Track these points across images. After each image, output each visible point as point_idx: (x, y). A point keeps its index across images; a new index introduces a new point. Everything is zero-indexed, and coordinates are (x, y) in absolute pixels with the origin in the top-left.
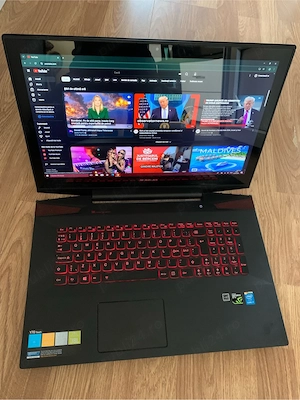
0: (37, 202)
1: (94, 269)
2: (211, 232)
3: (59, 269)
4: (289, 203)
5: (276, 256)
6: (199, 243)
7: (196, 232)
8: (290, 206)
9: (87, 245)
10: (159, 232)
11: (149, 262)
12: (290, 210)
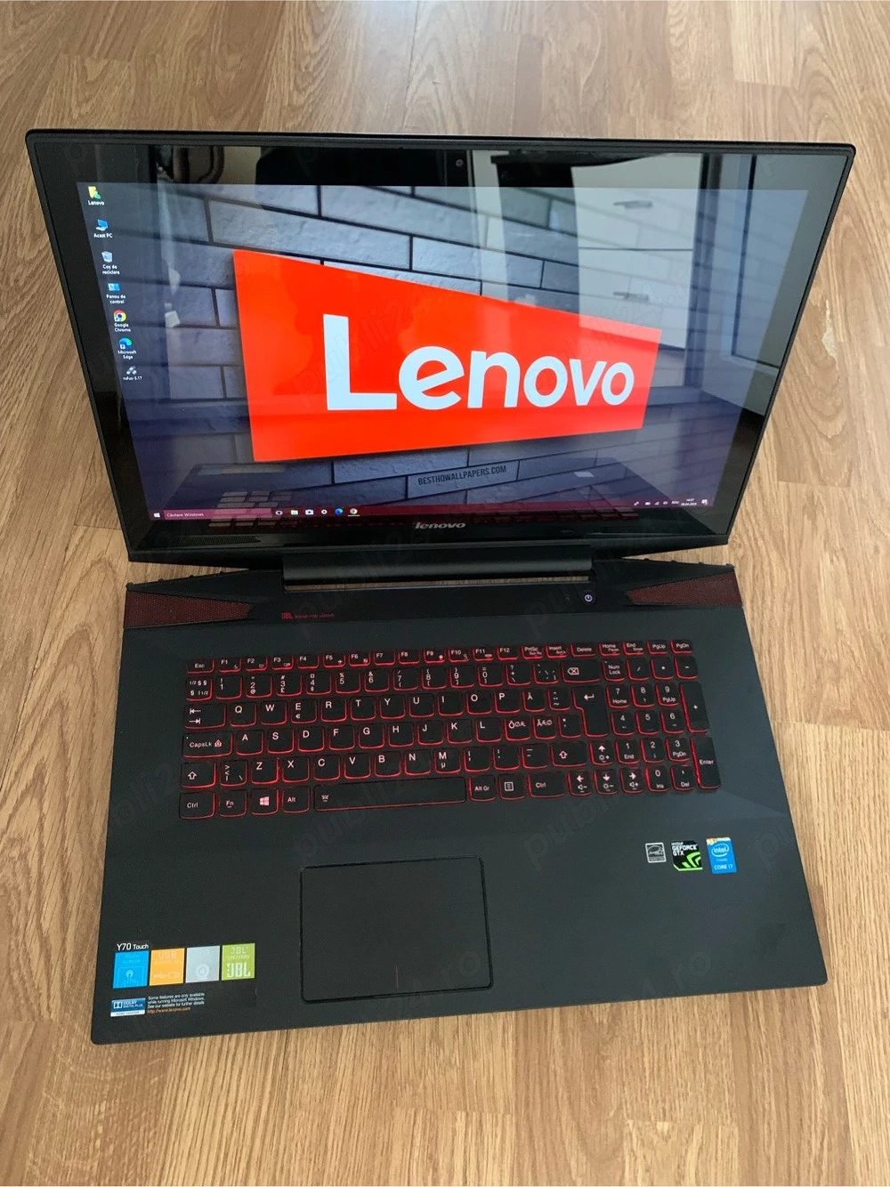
0: (130, 587)
1: (289, 774)
2: (614, 670)
3: (192, 776)
4: (811, 508)
5: (775, 650)
6: (581, 701)
7: (574, 671)
8: (814, 519)
9: (270, 708)
10: (470, 672)
11: (443, 756)
12: (815, 528)
